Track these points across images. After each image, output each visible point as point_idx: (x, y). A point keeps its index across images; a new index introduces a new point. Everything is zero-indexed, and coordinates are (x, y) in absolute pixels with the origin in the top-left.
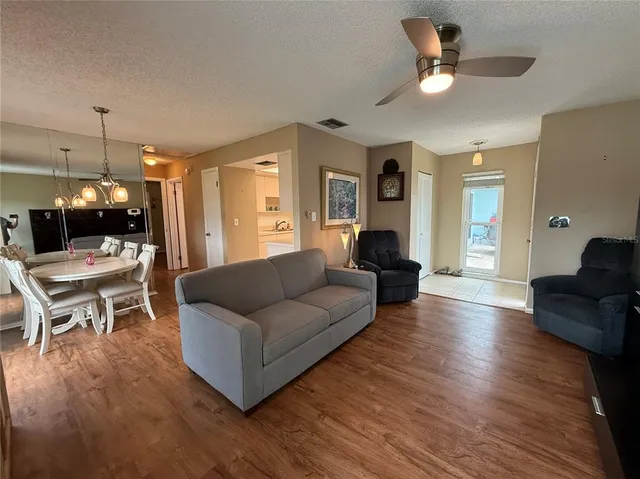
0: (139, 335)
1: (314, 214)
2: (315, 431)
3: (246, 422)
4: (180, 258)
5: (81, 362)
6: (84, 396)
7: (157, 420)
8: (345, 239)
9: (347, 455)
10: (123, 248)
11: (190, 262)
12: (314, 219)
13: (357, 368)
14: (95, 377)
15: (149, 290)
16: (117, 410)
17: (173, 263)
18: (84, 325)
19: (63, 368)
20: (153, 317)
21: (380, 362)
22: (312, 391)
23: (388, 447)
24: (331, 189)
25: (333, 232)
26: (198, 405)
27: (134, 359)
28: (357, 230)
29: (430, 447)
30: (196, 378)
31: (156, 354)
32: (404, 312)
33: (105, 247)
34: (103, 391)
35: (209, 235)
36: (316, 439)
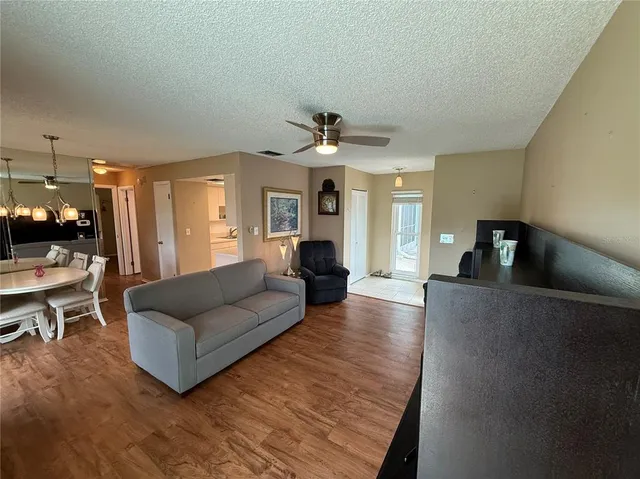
0: (89, 340)
1: (256, 229)
2: (234, 403)
3: (182, 402)
4: (133, 263)
5: (33, 366)
6: (40, 393)
7: (108, 406)
8: (283, 250)
9: (254, 417)
10: (72, 258)
11: (142, 268)
12: (256, 233)
13: (279, 357)
14: (49, 377)
15: (100, 297)
16: (72, 402)
17: (125, 269)
18: (33, 333)
19: (16, 372)
20: (104, 323)
21: (299, 352)
22: (239, 376)
23: (285, 410)
24: (273, 206)
25: (274, 243)
26: (143, 393)
27: (86, 360)
28: (295, 242)
29: (314, 407)
30: (144, 373)
31: (107, 355)
32: (333, 311)
33: (51, 255)
34: (58, 388)
35: (161, 243)
36: (234, 408)
